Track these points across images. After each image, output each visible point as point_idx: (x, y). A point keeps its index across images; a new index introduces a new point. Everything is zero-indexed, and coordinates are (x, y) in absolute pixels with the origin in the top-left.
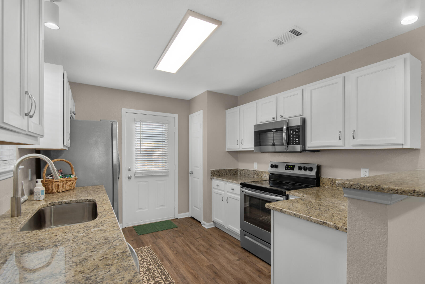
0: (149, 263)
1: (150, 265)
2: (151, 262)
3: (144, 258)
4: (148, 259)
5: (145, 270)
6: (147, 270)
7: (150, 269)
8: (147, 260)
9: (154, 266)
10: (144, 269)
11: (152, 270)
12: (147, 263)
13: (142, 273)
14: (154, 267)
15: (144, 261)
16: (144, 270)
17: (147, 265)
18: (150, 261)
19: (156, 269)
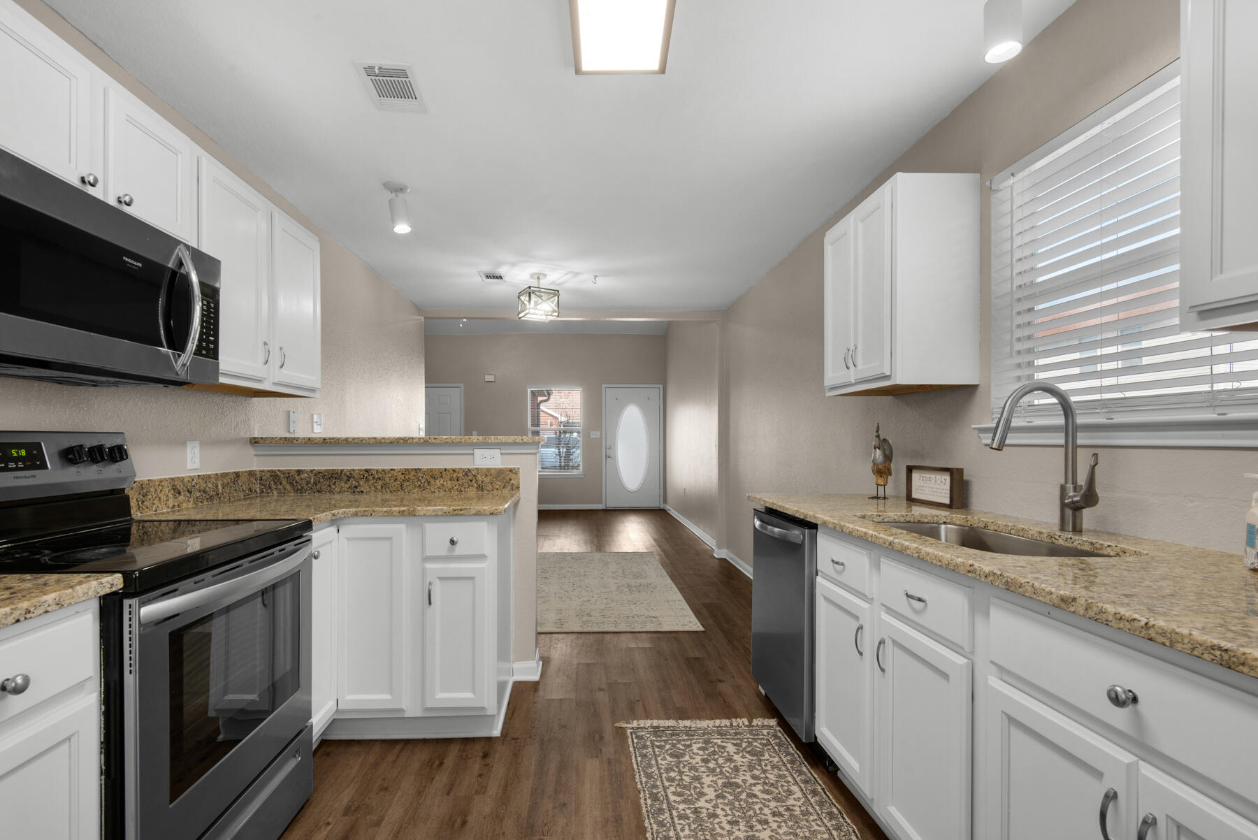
0: (672, 774)
1: (669, 770)
2: (664, 775)
3: (685, 802)
4: (674, 793)
5: (687, 758)
6: (683, 755)
7: (671, 755)
8: (679, 790)
9: (660, 762)
10: (691, 761)
11: (667, 750)
12: (678, 778)
13: (695, 751)
14: (659, 759)
15: (689, 790)
16: (691, 757)
17: (681, 773)
18: (667, 784)
19: (657, 750)
